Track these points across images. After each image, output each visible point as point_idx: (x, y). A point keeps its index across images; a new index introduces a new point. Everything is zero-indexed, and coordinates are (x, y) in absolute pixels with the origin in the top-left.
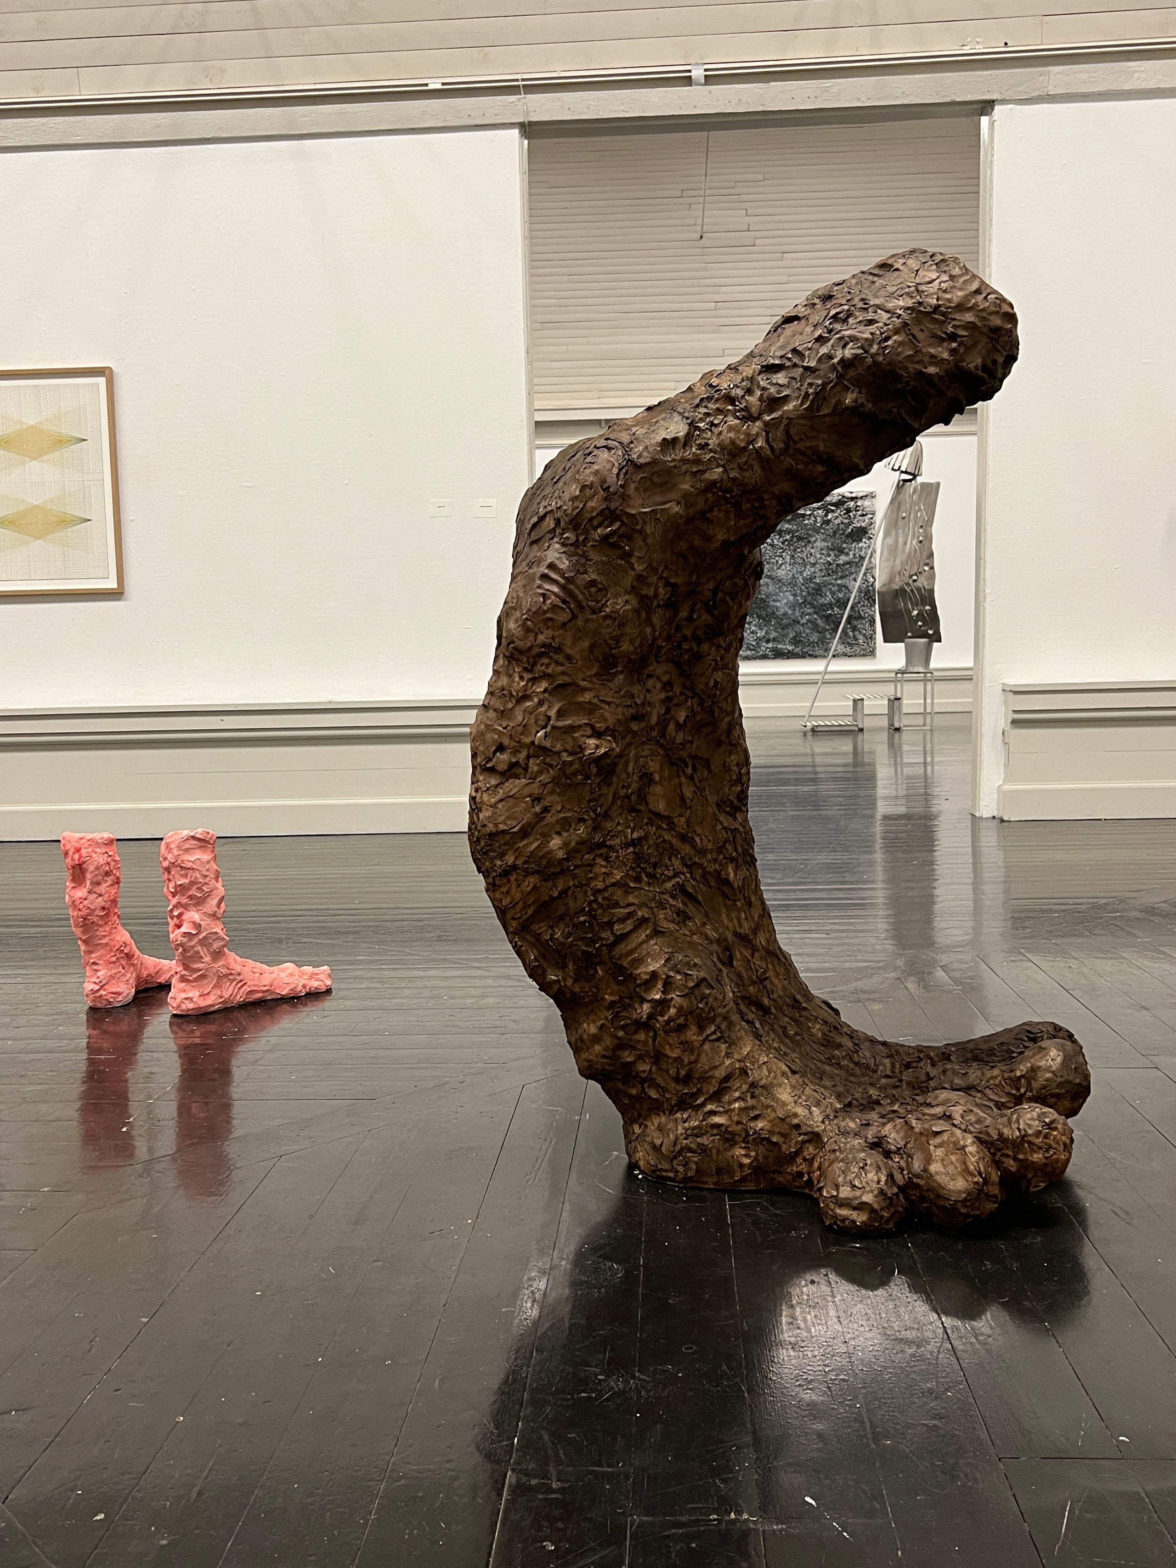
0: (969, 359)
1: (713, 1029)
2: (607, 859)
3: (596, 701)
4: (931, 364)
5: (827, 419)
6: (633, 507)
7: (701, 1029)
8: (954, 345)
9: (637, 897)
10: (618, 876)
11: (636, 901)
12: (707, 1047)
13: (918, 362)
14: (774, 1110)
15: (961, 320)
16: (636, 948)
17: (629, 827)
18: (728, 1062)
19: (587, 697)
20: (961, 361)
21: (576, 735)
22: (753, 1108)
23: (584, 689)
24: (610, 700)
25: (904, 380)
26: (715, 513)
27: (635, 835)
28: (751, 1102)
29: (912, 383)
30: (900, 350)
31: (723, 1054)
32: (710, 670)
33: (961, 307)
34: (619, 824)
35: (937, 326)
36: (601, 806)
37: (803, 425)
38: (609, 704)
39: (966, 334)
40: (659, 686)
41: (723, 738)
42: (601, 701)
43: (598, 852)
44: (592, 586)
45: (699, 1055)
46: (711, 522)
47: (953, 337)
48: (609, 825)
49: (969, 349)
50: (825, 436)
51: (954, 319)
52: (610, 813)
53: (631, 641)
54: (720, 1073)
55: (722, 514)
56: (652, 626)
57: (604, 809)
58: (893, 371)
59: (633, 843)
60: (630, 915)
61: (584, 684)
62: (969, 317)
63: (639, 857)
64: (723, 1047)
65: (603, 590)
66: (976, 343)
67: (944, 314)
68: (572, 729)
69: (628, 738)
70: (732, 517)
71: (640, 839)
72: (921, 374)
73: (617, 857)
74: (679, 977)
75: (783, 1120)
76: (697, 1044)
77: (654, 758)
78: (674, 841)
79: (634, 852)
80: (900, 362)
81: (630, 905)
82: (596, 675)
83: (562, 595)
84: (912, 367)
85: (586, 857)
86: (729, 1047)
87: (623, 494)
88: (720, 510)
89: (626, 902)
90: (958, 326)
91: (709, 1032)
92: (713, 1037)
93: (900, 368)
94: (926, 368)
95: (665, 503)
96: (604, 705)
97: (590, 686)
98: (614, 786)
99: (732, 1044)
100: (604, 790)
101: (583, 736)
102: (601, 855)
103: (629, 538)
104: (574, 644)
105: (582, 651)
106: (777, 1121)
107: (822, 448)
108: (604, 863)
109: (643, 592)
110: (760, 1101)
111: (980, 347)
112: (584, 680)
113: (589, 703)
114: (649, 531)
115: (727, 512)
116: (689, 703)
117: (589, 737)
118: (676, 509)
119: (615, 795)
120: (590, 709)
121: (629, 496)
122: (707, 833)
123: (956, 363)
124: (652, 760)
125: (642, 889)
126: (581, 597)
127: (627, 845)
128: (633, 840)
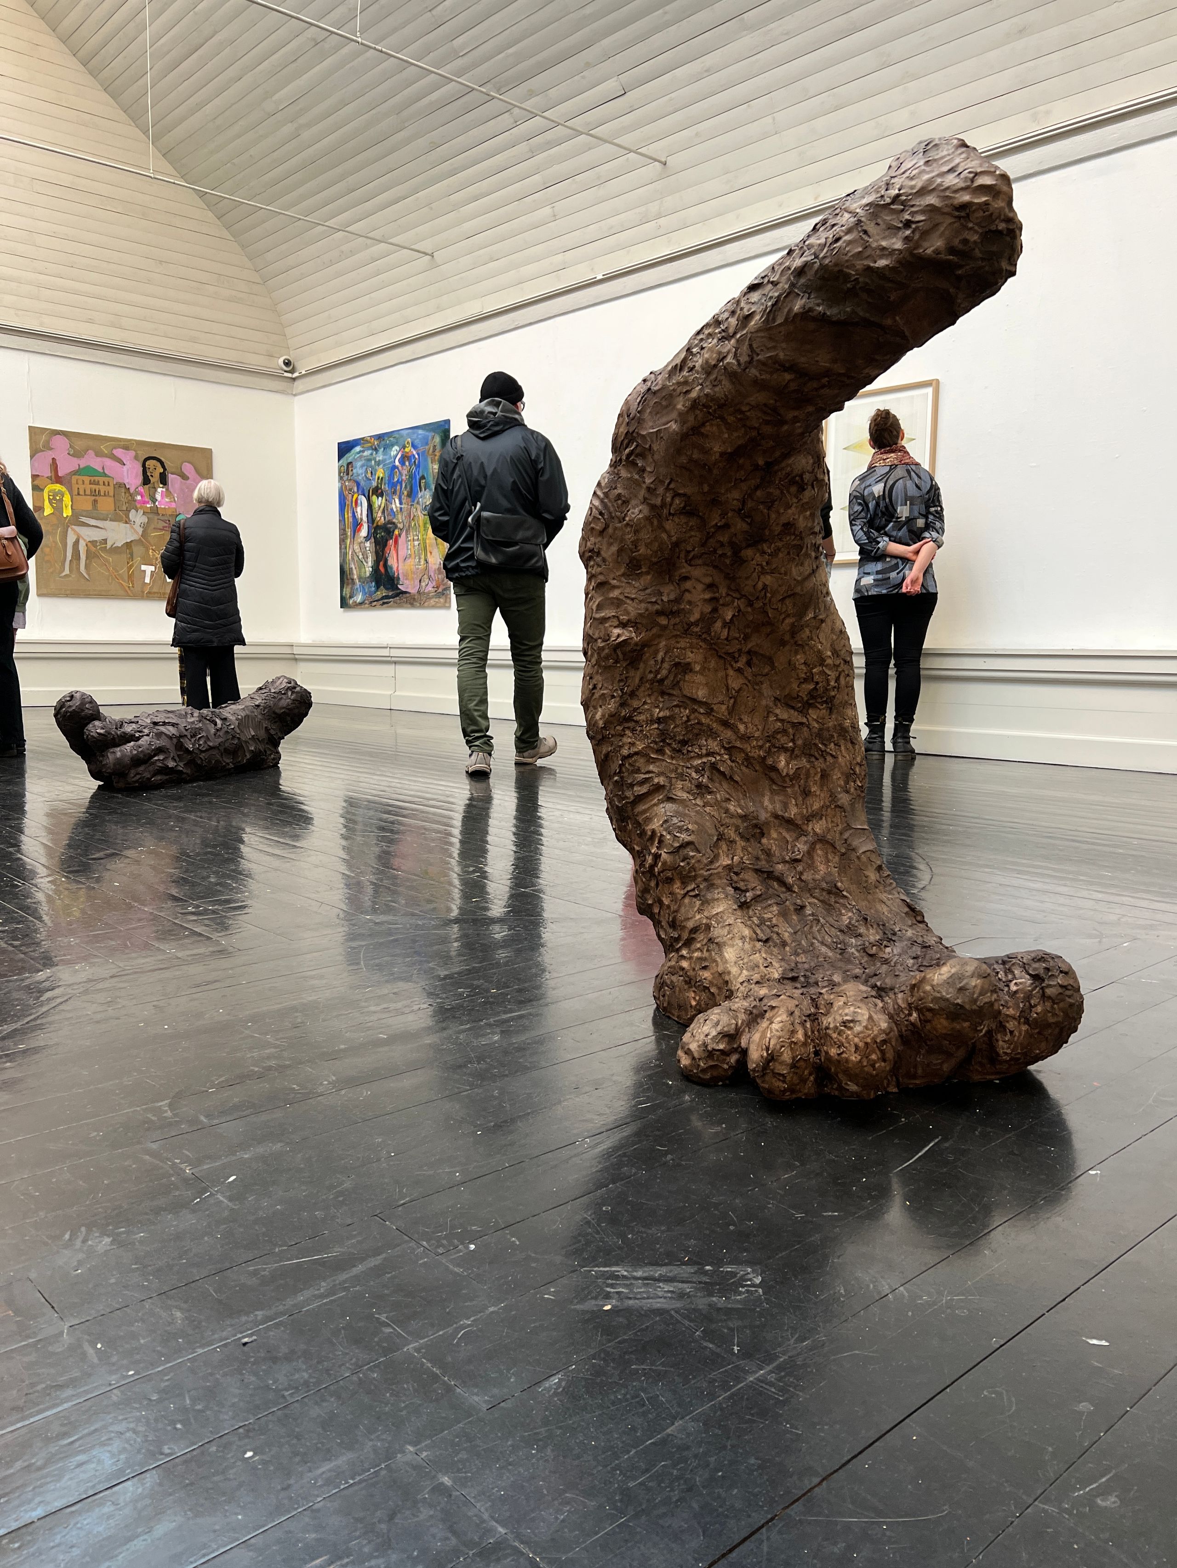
0: (925, 244)
1: (693, 886)
2: (633, 730)
3: (621, 597)
4: (881, 257)
5: (782, 329)
6: (646, 429)
7: (684, 884)
8: (908, 232)
9: (658, 767)
10: (640, 746)
11: (656, 770)
12: (687, 900)
13: (867, 258)
14: (717, 965)
15: (920, 206)
16: (649, 809)
17: (657, 707)
18: (698, 917)
19: (615, 593)
20: (916, 248)
21: (607, 625)
22: (705, 959)
23: (614, 587)
24: (633, 596)
25: (853, 278)
26: (708, 428)
27: (661, 715)
28: (706, 954)
29: (861, 280)
30: (847, 249)
31: (696, 909)
32: (755, 574)
33: (923, 191)
34: (645, 703)
35: (894, 217)
36: (628, 687)
37: (762, 337)
38: (633, 599)
39: (923, 218)
40: (700, 587)
41: (787, 637)
42: (626, 597)
43: (626, 725)
44: (619, 499)
45: (680, 906)
46: (707, 436)
47: (908, 224)
48: (635, 703)
49: (925, 234)
50: (784, 345)
51: (913, 206)
52: (637, 693)
53: (647, 545)
54: (690, 924)
55: (715, 428)
56: (666, 532)
57: (630, 689)
58: (841, 271)
59: (659, 720)
60: (646, 781)
61: (614, 582)
62: (931, 200)
63: (664, 735)
64: (698, 903)
65: (626, 502)
66: (936, 225)
67: (903, 203)
68: (604, 620)
69: (654, 631)
70: (725, 430)
71: (665, 718)
72: (869, 268)
73: (641, 731)
74: (668, 837)
75: (720, 974)
76: (679, 897)
77: (694, 650)
78: (715, 725)
79: (657, 729)
80: (847, 261)
81: (649, 772)
82: (623, 575)
83: (600, 507)
84: (860, 264)
85: (618, 728)
86: (702, 904)
87: (639, 418)
88: (712, 425)
89: (647, 770)
90: (916, 212)
91: (689, 888)
92: (692, 894)
93: (847, 267)
94: (875, 262)
95: (667, 423)
96: (628, 601)
97: (618, 584)
98: (641, 670)
99: (706, 902)
100: (632, 673)
101: (611, 626)
102: (628, 728)
103: (642, 455)
104: (608, 549)
105: (613, 554)
106: (716, 975)
107: (781, 355)
108: (630, 735)
109: (652, 502)
110: (711, 954)
111: (942, 229)
112: (614, 579)
113: (617, 599)
114: (655, 449)
115: (718, 426)
116: (736, 604)
117: (615, 627)
118: (674, 426)
119: (641, 679)
120: (617, 603)
121: (643, 420)
122: (757, 722)
123: (910, 251)
124: (692, 652)
125: (664, 760)
126: (612, 509)
127: (652, 722)
128: (659, 719)
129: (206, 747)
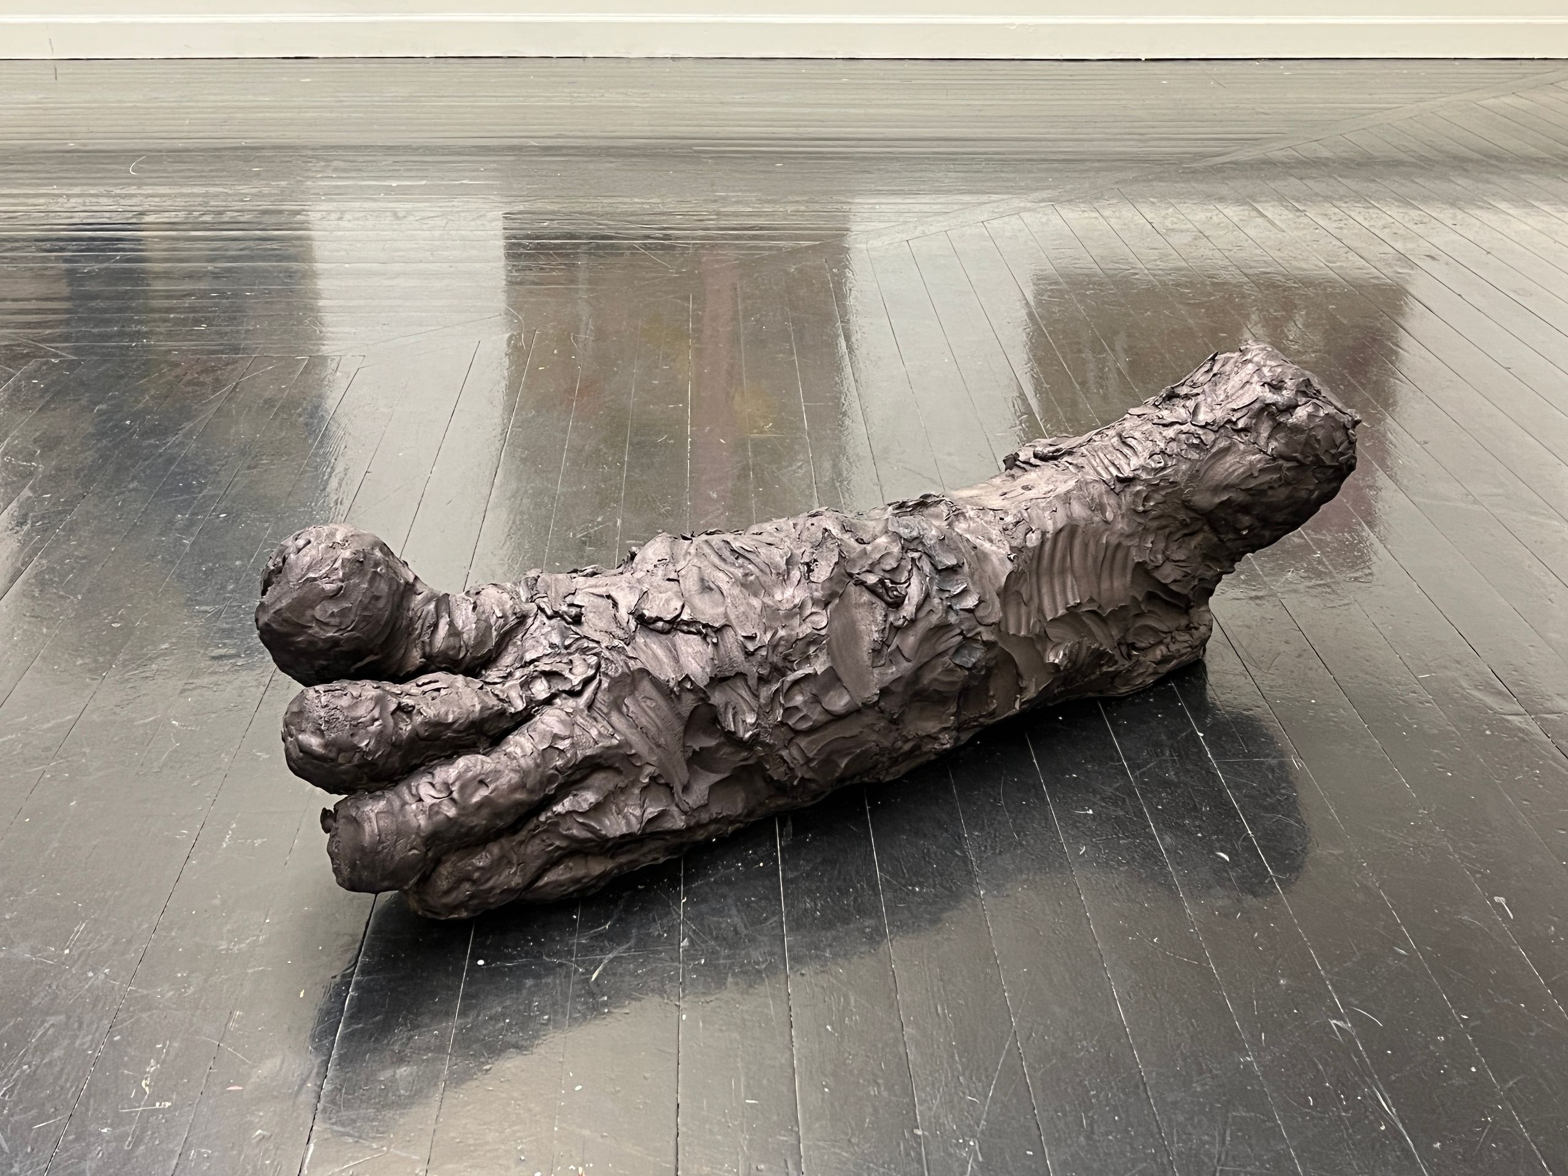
129: (816, 715)
